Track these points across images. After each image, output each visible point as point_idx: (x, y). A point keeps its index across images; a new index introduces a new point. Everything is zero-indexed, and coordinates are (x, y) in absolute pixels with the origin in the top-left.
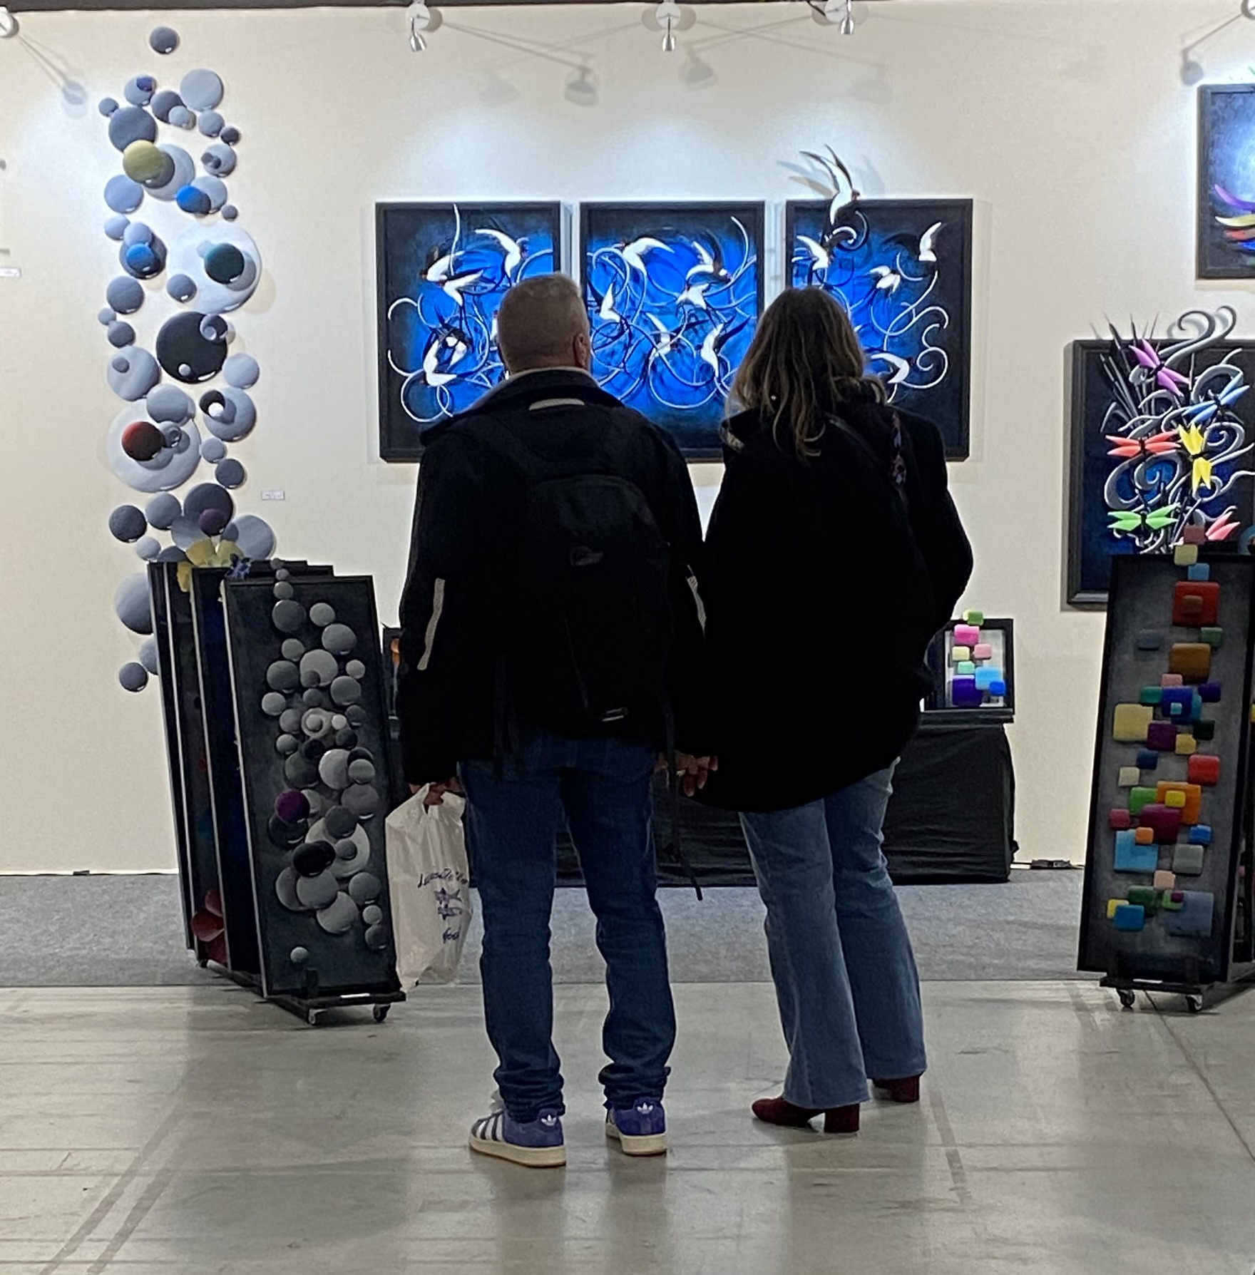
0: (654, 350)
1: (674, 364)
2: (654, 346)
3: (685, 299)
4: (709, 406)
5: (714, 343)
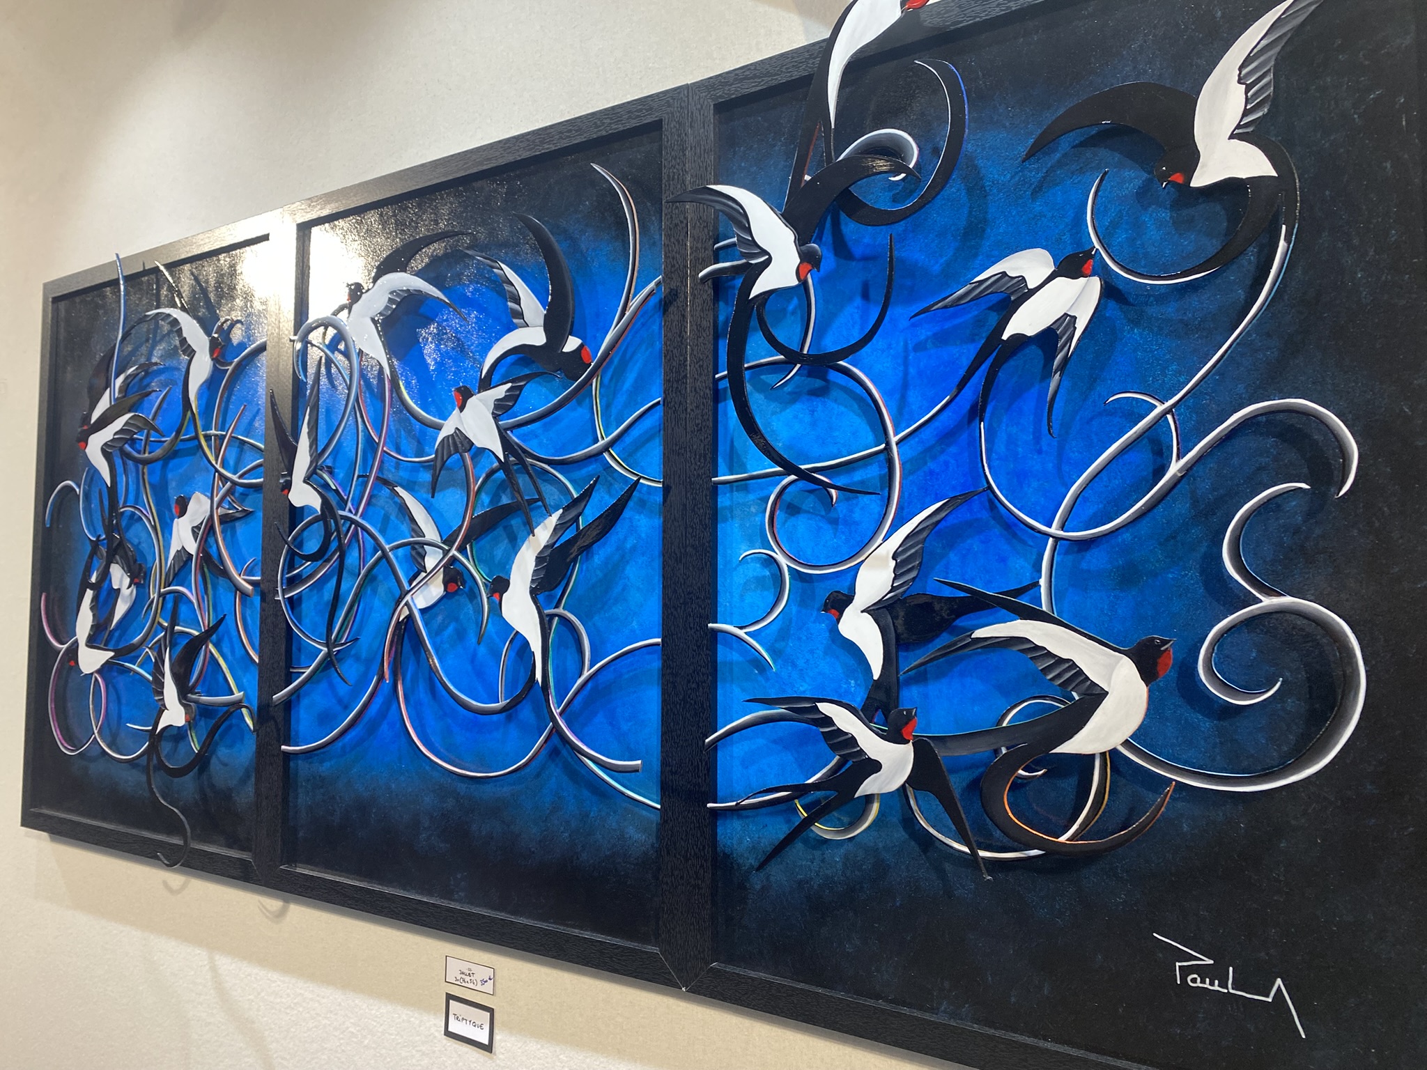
3: (452, 435)
4: (538, 775)
5: (535, 571)
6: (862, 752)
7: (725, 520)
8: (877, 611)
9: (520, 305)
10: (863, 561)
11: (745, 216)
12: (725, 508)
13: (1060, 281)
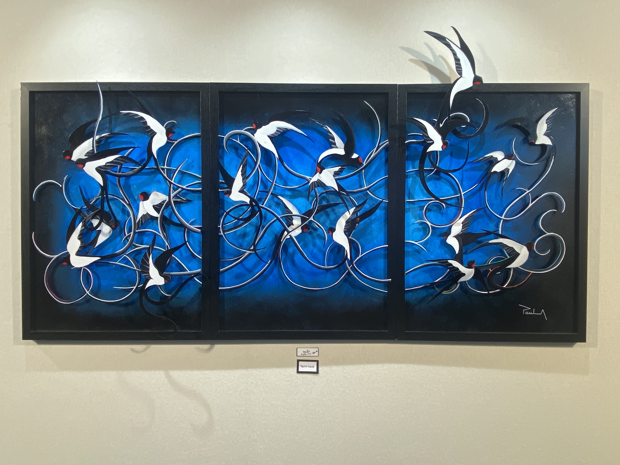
0: (286, 233)
1: (305, 246)
2: (286, 229)
3: (317, 181)
4: (340, 287)
5: (345, 226)
6: (460, 271)
7: (407, 212)
8: (457, 237)
9: (334, 141)
10: (453, 224)
11: (426, 129)
12: (407, 209)
13: (506, 160)
